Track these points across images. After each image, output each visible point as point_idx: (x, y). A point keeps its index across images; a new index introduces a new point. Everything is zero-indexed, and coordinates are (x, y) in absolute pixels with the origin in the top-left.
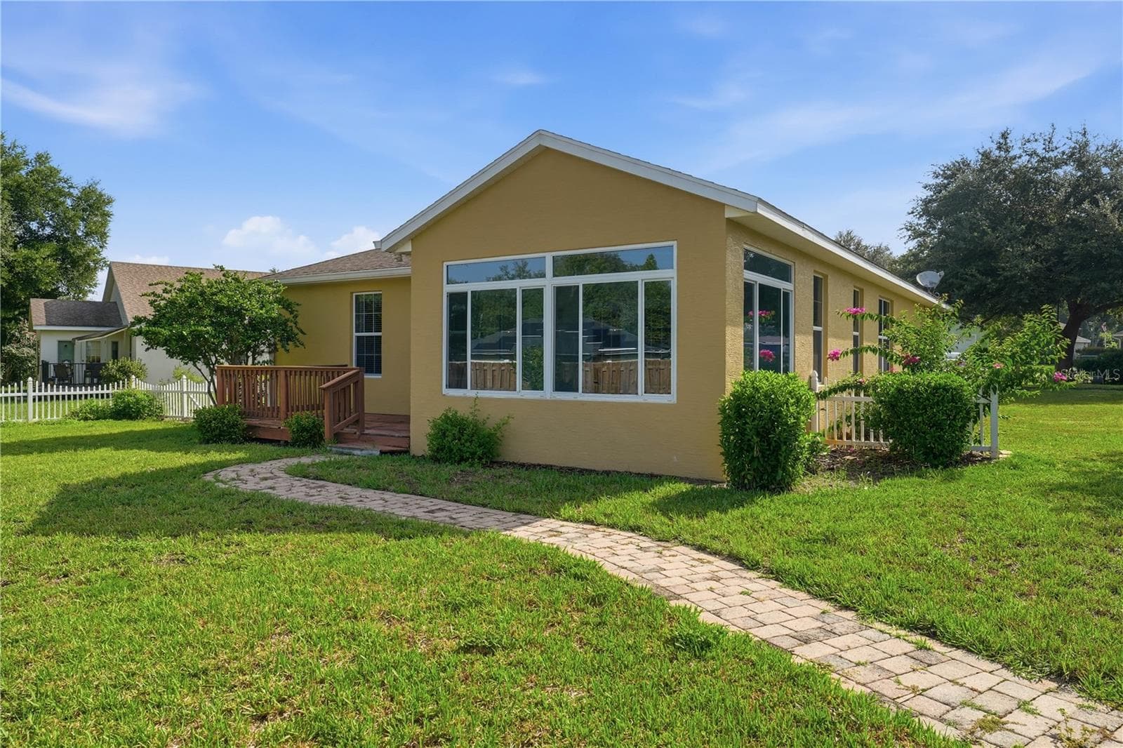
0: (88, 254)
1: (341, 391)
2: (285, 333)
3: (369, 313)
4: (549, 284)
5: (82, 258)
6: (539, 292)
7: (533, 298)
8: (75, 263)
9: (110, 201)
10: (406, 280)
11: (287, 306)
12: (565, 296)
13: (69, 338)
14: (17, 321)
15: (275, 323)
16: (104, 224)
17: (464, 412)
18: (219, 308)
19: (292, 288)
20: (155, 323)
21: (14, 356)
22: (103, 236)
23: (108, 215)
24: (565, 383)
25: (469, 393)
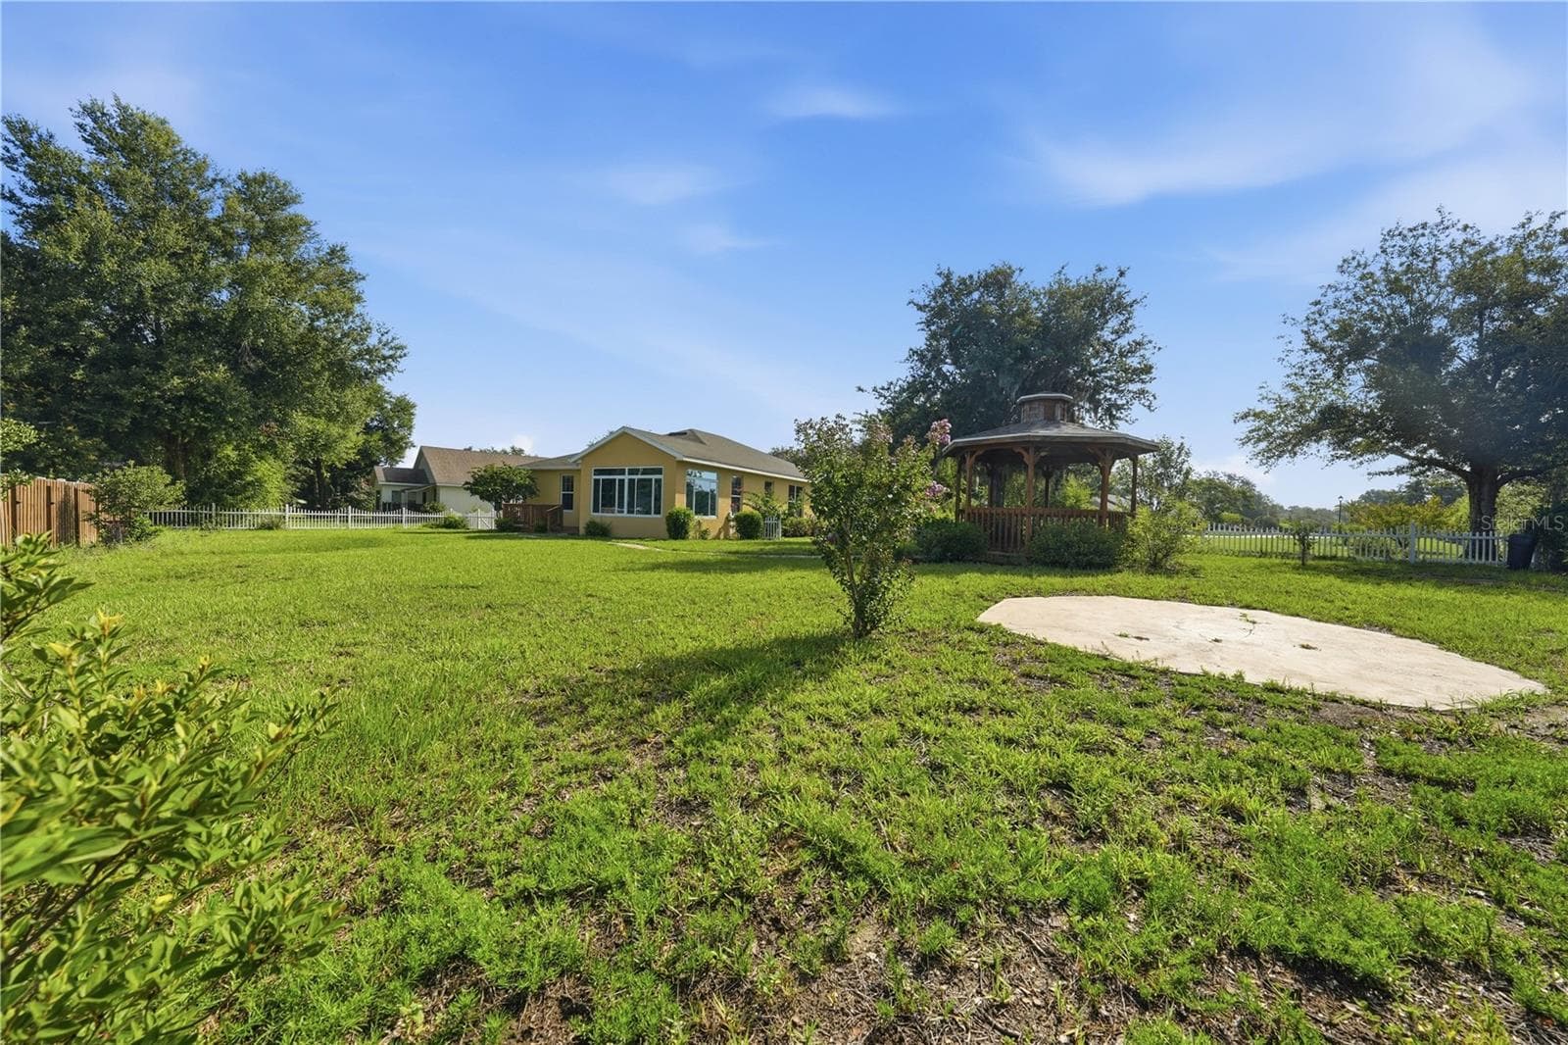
0: (402, 439)
1: (554, 513)
2: (529, 490)
3: (568, 484)
4: (626, 477)
5: (397, 441)
6: (623, 480)
7: (622, 482)
8: (393, 443)
9: (414, 406)
10: (579, 470)
11: (532, 479)
12: (631, 481)
13: (398, 489)
14: (356, 478)
15: (527, 487)
16: (410, 420)
17: (598, 520)
18: (503, 479)
19: (534, 471)
20: (474, 484)
21: (356, 500)
22: (410, 428)
23: (412, 414)
24: (630, 511)
25: (600, 514)
